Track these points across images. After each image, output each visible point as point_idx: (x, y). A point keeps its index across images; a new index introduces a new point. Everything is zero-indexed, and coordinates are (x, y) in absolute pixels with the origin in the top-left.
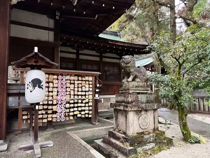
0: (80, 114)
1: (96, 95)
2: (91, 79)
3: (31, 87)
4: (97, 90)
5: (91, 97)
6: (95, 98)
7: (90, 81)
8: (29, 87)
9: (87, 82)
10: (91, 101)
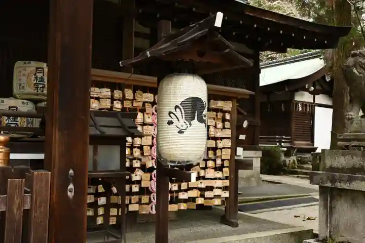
0: (202, 196)
1: (238, 148)
2: (228, 106)
3: (182, 120)
4: (242, 137)
5: (226, 154)
6: (236, 158)
7: (226, 112)
8: (175, 120)
9: (220, 115)
10: (226, 163)
